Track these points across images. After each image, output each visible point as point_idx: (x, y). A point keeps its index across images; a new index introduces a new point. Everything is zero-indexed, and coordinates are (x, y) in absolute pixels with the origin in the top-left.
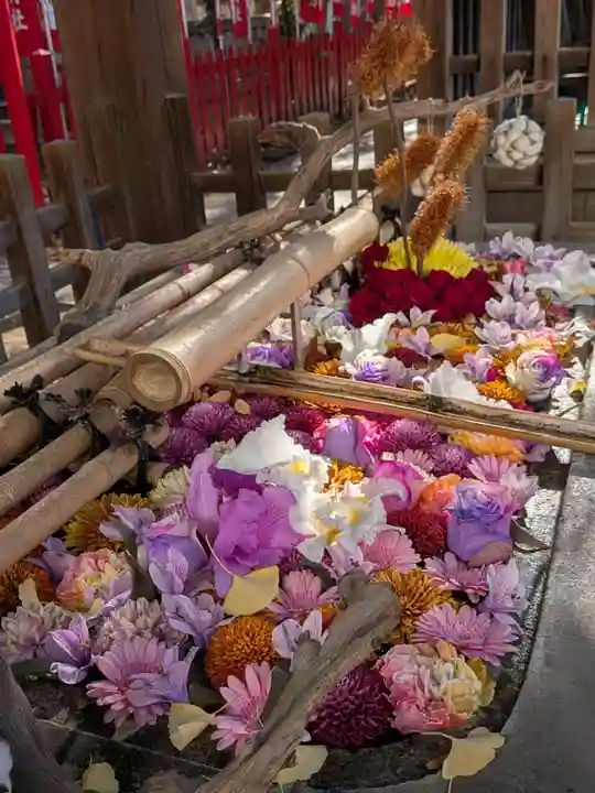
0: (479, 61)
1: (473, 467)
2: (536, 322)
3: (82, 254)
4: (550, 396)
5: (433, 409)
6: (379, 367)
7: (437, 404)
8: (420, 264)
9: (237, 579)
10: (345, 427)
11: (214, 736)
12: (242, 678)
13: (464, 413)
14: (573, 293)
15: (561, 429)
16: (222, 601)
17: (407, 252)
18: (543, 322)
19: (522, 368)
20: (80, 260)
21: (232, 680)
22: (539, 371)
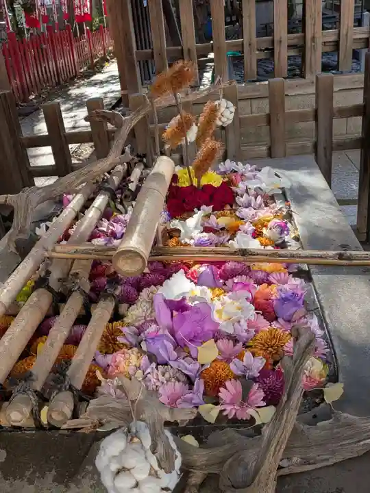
0: (153, 53)
1: (271, 279)
2: (260, 205)
3: (7, 198)
4: (284, 240)
5: (243, 255)
6: (206, 238)
7: (244, 252)
8: (199, 182)
9: (199, 348)
10: (208, 270)
11: (225, 414)
12: (225, 388)
13: (258, 254)
14: (270, 188)
15: (302, 255)
16: (196, 359)
17: (190, 176)
18: (263, 205)
19: (271, 229)
20: (6, 201)
21: (222, 389)
22: (279, 230)
